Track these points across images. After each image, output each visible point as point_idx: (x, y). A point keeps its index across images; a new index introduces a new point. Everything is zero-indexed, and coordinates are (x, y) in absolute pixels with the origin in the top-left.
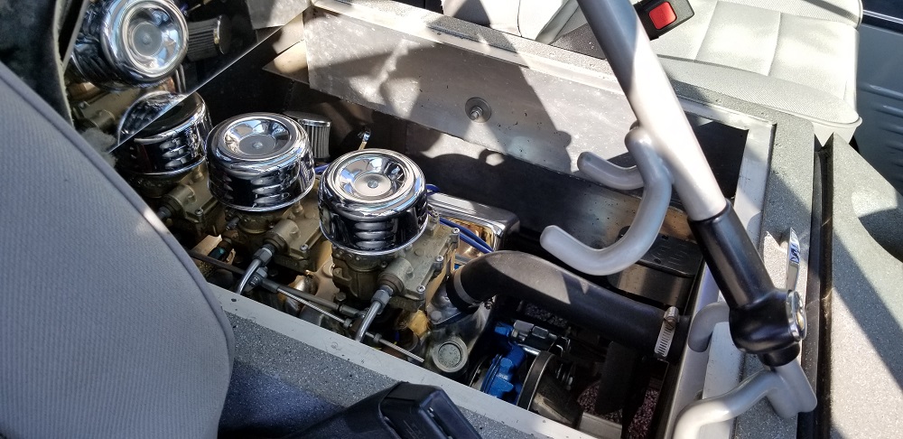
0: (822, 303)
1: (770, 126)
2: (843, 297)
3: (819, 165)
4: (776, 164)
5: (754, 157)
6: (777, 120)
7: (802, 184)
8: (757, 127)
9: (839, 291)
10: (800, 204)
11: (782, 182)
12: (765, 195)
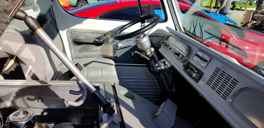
0: (119, 108)
1: (103, 84)
2: (122, 106)
3: (113, 88)
4: (106, 90)
5: (102, 90)
6: (104, 83)
7: (111, 91)
8: (101, 85)
9: (121, 105)
10: (112, 95)
11: (107, 92)
12: (105, 95)
